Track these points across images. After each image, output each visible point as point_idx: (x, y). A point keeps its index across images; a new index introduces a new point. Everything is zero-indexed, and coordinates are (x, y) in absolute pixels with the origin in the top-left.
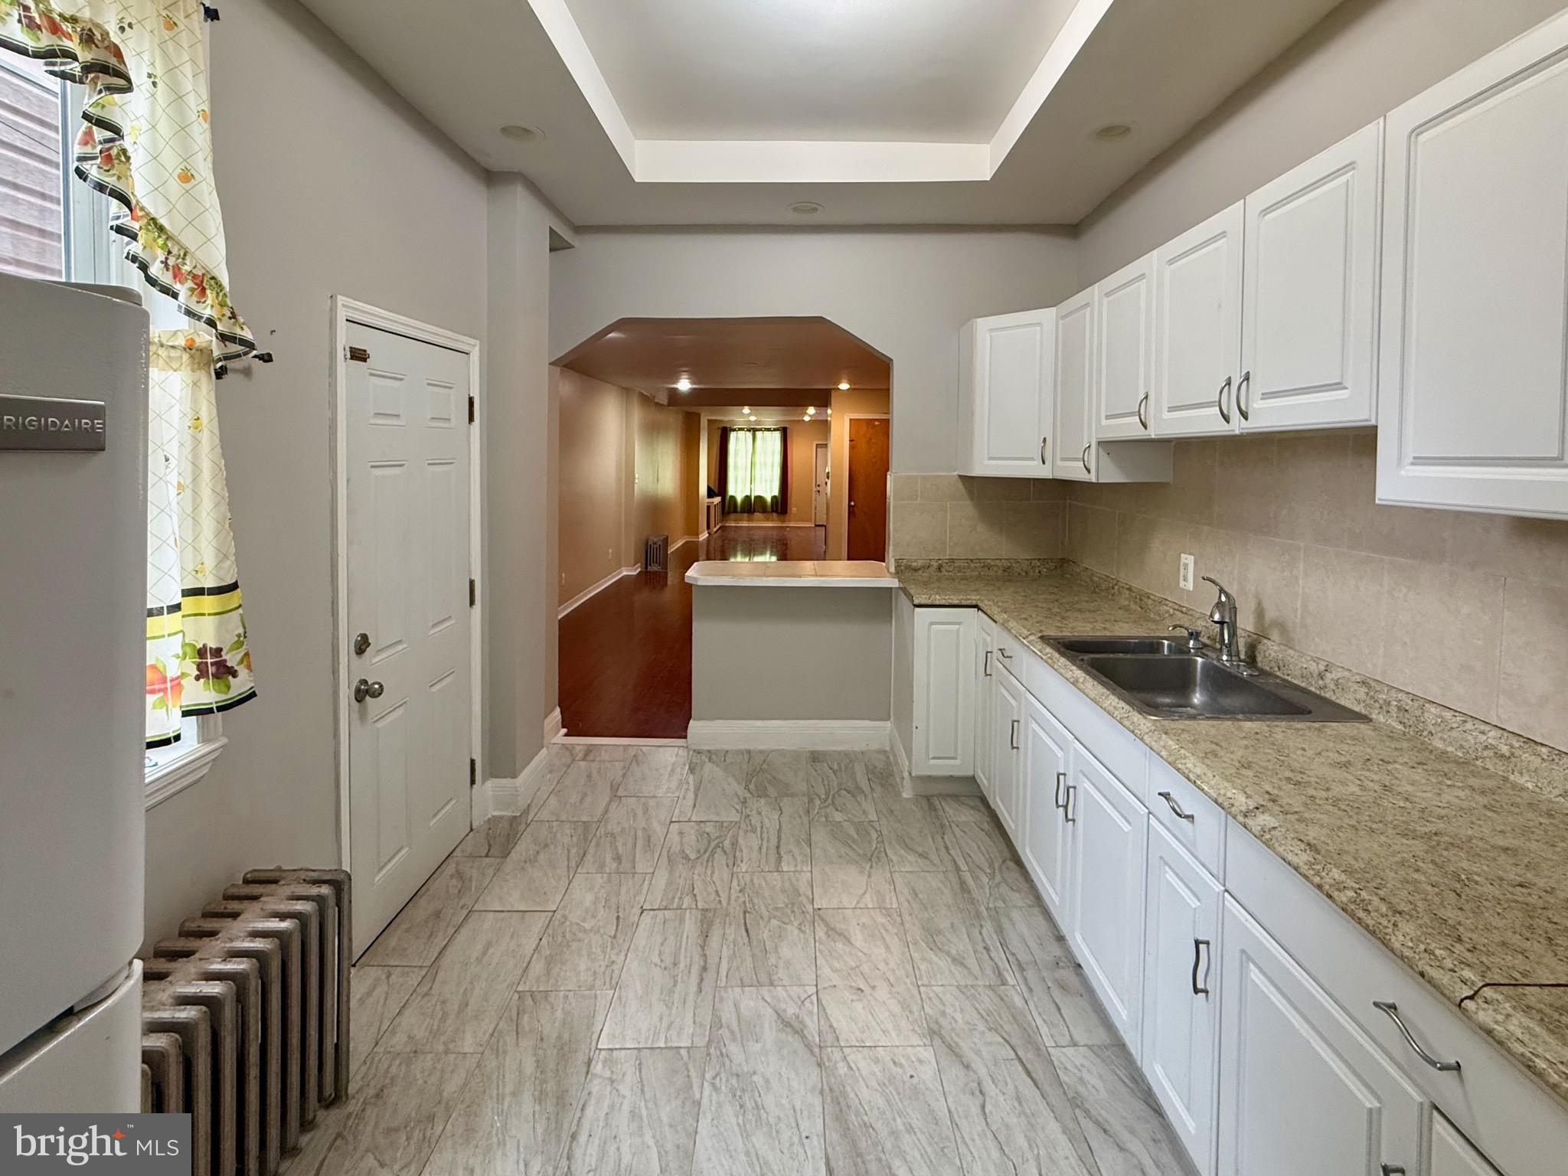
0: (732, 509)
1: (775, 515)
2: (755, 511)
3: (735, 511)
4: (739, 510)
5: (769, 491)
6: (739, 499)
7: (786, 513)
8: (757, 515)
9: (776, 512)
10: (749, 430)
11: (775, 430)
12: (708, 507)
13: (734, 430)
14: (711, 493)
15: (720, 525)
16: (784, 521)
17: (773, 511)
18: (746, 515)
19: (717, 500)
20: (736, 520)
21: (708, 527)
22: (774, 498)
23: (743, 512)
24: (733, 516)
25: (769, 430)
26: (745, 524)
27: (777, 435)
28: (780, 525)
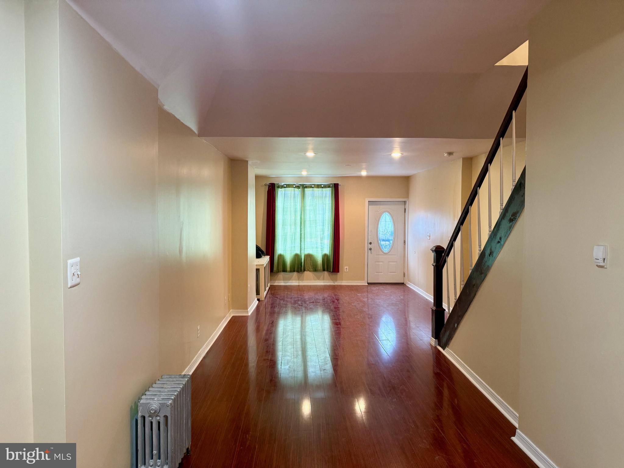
0: (281, 268)
1: (326, 273)
2: (304, 270)
3: (284, 270)
4: (288, 269)
5: (319, 249)
6: (288, 259)
7: (338, 271)
8: (307, 273)
9: (327, 271)
10: (298, 187)
11: (325, 187)
12: (258, 270)
13: (282, 187)
14: (259, 254)
15: (269, 285)
16: (336, 280)
17: (324, 270)
18: (295, 274)
19: (265, 260)
20: (284, 279)
21: (258, 293)
22: (325, 257)
23: (292, 270)
24: (282, 275)
25: (318, 186)
26: (294, 283)
27: (328, 192)
28: (331, 283)
